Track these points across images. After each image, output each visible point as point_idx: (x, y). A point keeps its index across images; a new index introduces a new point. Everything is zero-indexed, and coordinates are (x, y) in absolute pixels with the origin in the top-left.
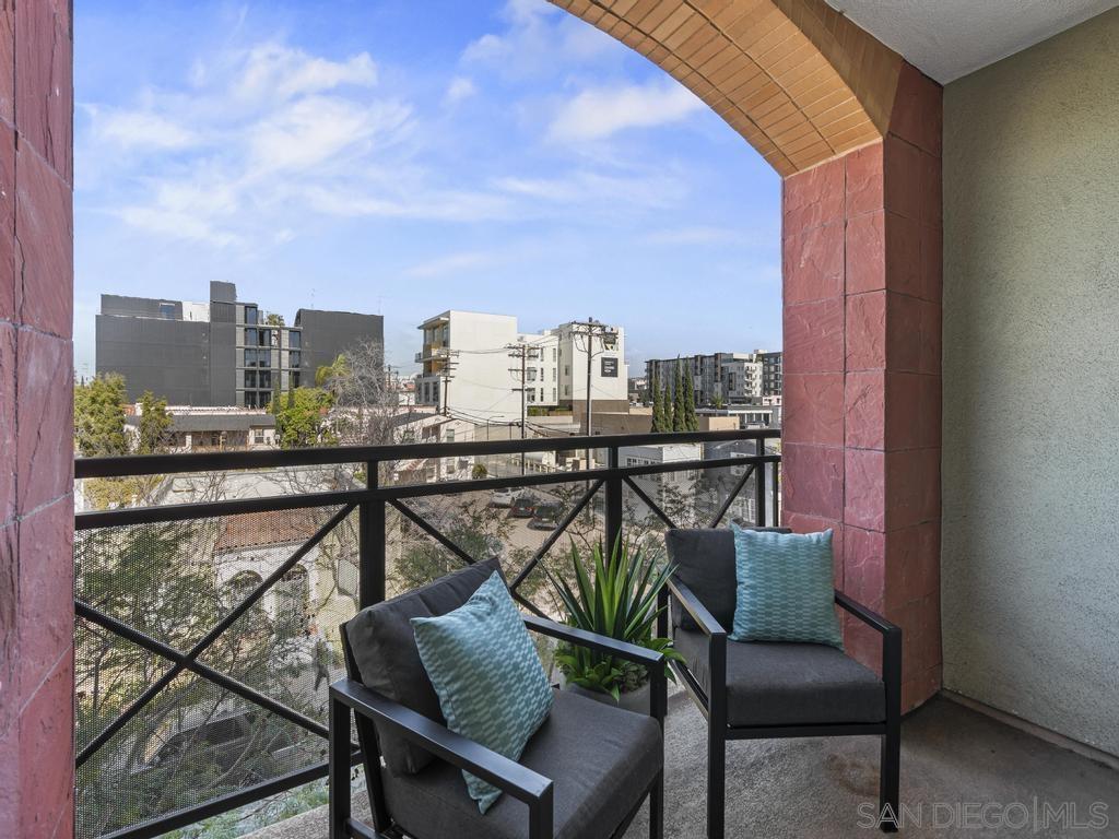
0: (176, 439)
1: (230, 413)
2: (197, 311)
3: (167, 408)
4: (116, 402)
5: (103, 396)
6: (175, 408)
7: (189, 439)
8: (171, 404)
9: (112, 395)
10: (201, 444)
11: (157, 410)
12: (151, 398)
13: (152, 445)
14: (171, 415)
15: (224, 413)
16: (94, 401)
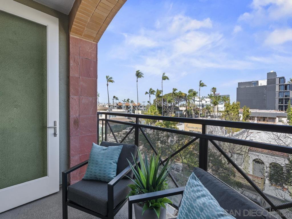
0: (252, 118)
1: (271, 112)
2: (263, 82)
3: (249, 110)
4: (237, 108)
5: (235, 107)
6: (252, 110)
7: (256, 118)
8: (250, 109)
9: (236, 107)
10: (260, 120)
11: (247, 110)
12: (246, 107)
13: (245, 120)
14: (250, 112)
15: (269, 112)
16: (233, 108)
